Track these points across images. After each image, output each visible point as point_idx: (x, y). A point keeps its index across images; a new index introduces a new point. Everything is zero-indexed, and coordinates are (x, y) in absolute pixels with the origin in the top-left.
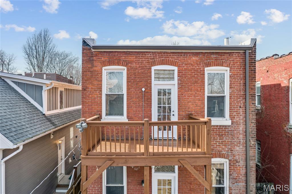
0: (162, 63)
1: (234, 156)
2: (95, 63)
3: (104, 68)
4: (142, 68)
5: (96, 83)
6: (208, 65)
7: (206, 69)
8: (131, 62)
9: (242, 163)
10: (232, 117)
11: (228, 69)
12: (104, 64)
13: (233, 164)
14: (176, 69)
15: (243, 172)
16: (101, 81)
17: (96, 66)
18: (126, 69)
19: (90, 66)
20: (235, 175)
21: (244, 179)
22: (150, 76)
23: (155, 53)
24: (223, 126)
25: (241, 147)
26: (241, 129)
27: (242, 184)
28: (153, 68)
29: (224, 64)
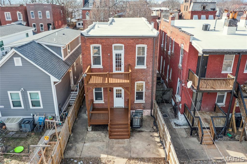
0: (117, 43)
1: (147, 80)
2: (87, 43)
3: (91, 45)
4: (108, 45)
5: (88, 52)
6: (138, 44)
7: (136, 45)
8: (103, 43)
9: (150, 83)
10: (147, 65)
11: (146, 45)
12: (91, 43)
13: (147, 84)
14: (123, 45)
15: (151, 86)
16: (90, 51)
17: (87, 45)
18: (101, 46)
19: (85, 44)
20: (147, 87)
21: (151, 89)
22: (112, 49)
23: (114, 38)
24: (143, 69)
25: (150, 77)
26: (151, 70)
27: (150, 91)
28: (113, 45)
29: (145, 43)
